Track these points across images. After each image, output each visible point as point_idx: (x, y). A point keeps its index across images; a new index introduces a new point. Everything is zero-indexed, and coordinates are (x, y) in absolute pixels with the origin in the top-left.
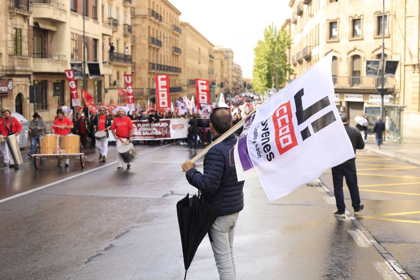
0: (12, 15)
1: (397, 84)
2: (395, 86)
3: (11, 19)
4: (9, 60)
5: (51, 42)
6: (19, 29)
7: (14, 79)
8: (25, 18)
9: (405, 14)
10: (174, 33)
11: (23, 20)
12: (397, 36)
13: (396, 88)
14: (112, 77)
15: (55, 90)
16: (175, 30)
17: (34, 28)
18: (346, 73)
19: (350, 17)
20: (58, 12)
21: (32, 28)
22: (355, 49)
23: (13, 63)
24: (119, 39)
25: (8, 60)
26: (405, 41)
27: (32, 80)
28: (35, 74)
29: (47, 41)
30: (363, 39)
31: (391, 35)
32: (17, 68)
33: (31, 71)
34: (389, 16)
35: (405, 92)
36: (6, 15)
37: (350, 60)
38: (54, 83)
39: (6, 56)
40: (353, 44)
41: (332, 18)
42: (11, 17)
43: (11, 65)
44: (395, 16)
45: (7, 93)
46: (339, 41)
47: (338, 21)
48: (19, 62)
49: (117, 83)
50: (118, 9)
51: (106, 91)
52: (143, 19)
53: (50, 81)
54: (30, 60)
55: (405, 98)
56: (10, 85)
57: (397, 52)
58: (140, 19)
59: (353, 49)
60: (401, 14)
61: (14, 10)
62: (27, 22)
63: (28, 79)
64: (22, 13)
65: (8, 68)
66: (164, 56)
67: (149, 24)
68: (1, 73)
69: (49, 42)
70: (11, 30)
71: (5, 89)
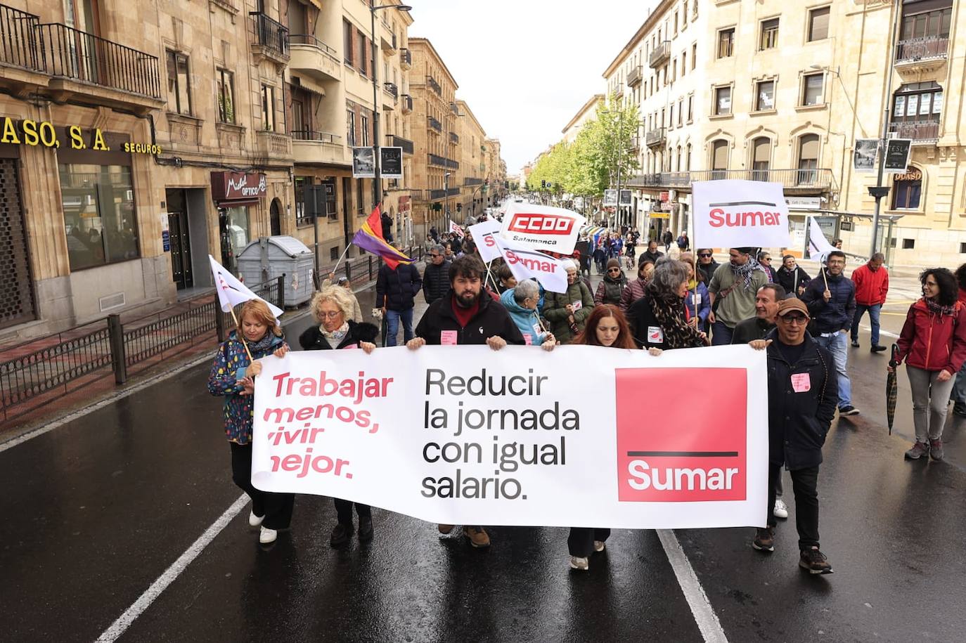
0: (258, 60)
1: (835, 181)
2: (830, 185)
3: (256, 66)
4: (257, 139)
5: (316, 115)
6: (269, 86)
7: (268, 173)
8: (278, 67)
9: (859, 69)
10: (451, 114)
11: (275, 70)
12: (841, 107)
13: (834, 187)
15: (326, 193)
16: (452, 109)
17: (292, 88)
18: (743, 165)
19: (754, 79)
20: (328, 61)
21: (288, 88)
22: (761, 127)
23: (264, 145)
24: (397, 117)
25: (255, 141)
26: (855, 113)
27: (292, 176)
28: (297, 165)
29: (311, 112)
30: (775, 113)
31: (828, 105)
32: (272, 155)
33: (291, 160)
34: (827, 74)
35: (849, 193)
36: (248, 58)
37: (751, 145)
38: (323, 182)
39: (252, 133)
40: (758, 121)
41: (721, 82)
42: (257, 63)
43: (260, 149)
44: (838, 74)
45: (257, 199)
46: (732, 117)
47: (732, 86)
48: (273, 144)
50: (395, 71)
51: (385, 193)
52: (420, 90)
53: (317, 178)
54: (289, 142)
55: (849, 202)
56: (262, 184)
57: (838, 131)
58: (416, 91)
59: (757, 128)
60: (850, 69)
61: (262, 49)
62: (281, 76)
63: (286, 174)
64: (274, 57)
65: (256, 155)
66: (442, 145)
67: (426, 98)
68: (245, 162)
69: (313, 113)
70: (256, 87)
71: (253, 191)
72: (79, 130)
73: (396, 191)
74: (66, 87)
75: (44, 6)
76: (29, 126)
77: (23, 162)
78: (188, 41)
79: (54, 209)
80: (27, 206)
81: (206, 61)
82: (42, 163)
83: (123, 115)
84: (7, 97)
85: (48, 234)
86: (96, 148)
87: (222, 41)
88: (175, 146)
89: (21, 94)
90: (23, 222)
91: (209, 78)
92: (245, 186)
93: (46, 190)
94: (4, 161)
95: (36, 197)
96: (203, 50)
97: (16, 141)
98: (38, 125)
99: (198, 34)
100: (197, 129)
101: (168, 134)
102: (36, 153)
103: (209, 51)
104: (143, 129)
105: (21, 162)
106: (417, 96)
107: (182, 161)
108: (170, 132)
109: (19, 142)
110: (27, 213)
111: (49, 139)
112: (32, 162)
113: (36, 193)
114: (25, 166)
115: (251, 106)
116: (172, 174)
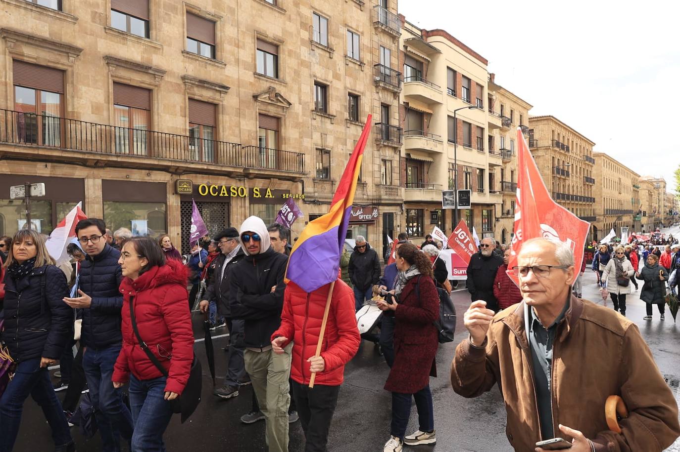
0: (379, 147)
3: (379, 150)
4: (375, 189)
5: (428, 173)
6: (389, 160)
7: (380, 208)
8: (395, 149)
10: (585, 164)
11: (393, 151)
14: (505, 206)
15: (432, 219)
16: (587, 160)
17: (407, 159)
20: (431, 142)
21: (405, 160)
23: (380, 192)
24: (515, 170)
25: (373, 190)
27: (403, 209)
28: (407, 202)
32: (384, 197)
33: (403, 200)
36: (372, 146)
38: (431, 212)
39: (373, 186)
43: (377, 194)
45: (372, 221)
48: (386, 191)
49: (511, 212)
50: (512, 141)
51: (497, 220)
52: (546, 150)
53: (427, 210)
54: (400, 190)
56: (375, 213)
58: (544, 151)
61: (381, 141)
62: (398, 153)
63: (398, 208)
64: (390, 145)
65: (374, 197)
66: (573, 187)
67: (553, 156)
68: (366, 201)
69: (425, 173)
70: (378, 161)
71: (368, 217)
72: (258, 189)
73: (510, 218)
74: (251, 171)
75: (249, 139)
76: (234, 189)
78: (330, 143)
80: (231, 222)
81: (342, 152)
82: (240, 204)
83: (285, 181)
84: (226, 177)
86: (267, 196)
87: (354, 141)
88: (316, 194)
89: (232, 176)
91: (343, 160)
92: (361, 214)
94: (224, 204)
96: (340, 147)
97: (226, 195)
98: (238, 188)
99: (337, 139)
100: (332, 186)
101: (313, 189)
102: (236, 200)
103: (344, 146)
104: (297, 187)
105: (230, 203)
106: (544, 154)
107: (319, 202)
108: (314, 187)
109: (228, 195)
111: (243, 193)
112: (235, 203)
113: (236, 216)
114: (232, 205)
115: (373, 172)
116: (313, 208)
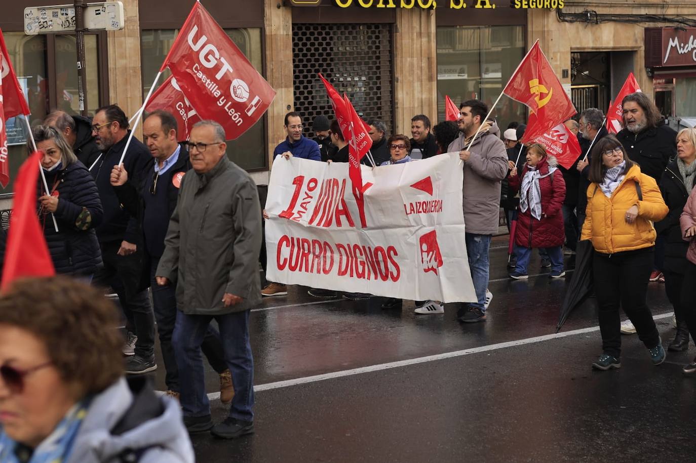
77: (398, 26)
79: (424, 77)
80: (398, 75)
82: (418, 27)
85: (416, 105)
86: (479, 6)
90: (392, 92)
93: (419, 56)
94: (380, 26)
95: (407, 65)
102: (412, 17)
105: (397, 26)
107: (597, 15)
109: (394, 6)
110: (397, 82)
112: (407, 26)
113: (409, 59)
114: (400, 30)
116: (581, 33)
